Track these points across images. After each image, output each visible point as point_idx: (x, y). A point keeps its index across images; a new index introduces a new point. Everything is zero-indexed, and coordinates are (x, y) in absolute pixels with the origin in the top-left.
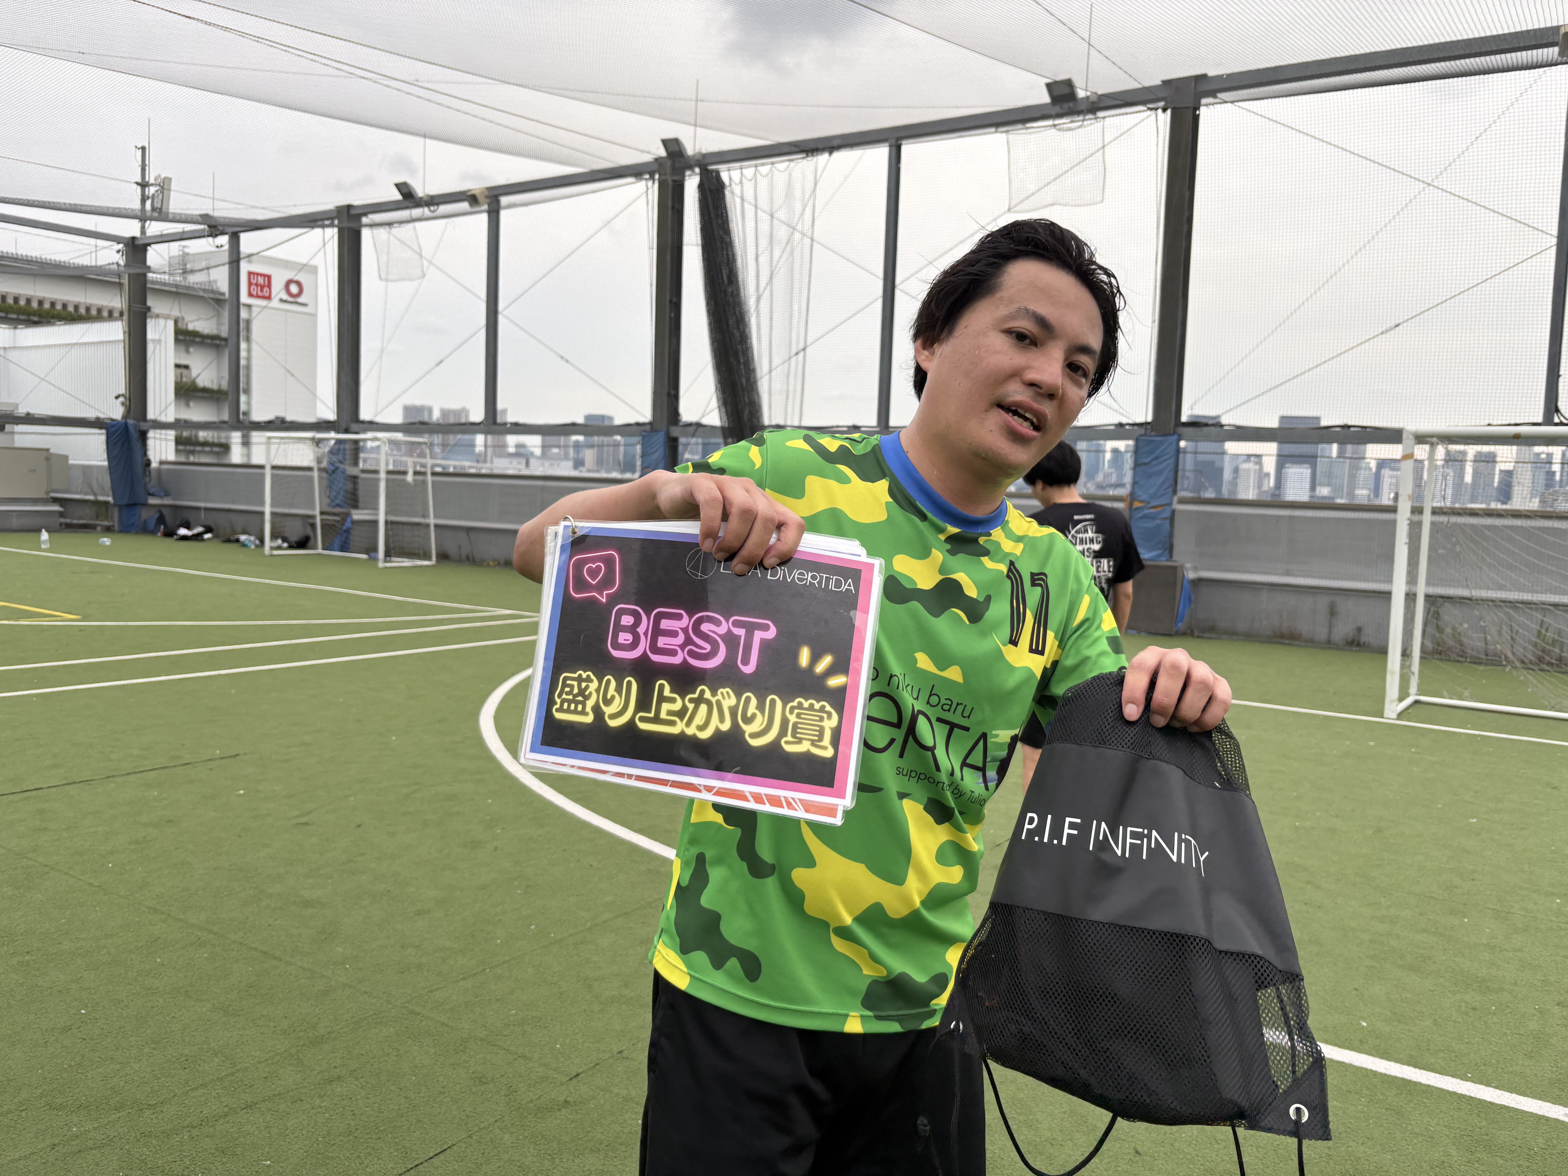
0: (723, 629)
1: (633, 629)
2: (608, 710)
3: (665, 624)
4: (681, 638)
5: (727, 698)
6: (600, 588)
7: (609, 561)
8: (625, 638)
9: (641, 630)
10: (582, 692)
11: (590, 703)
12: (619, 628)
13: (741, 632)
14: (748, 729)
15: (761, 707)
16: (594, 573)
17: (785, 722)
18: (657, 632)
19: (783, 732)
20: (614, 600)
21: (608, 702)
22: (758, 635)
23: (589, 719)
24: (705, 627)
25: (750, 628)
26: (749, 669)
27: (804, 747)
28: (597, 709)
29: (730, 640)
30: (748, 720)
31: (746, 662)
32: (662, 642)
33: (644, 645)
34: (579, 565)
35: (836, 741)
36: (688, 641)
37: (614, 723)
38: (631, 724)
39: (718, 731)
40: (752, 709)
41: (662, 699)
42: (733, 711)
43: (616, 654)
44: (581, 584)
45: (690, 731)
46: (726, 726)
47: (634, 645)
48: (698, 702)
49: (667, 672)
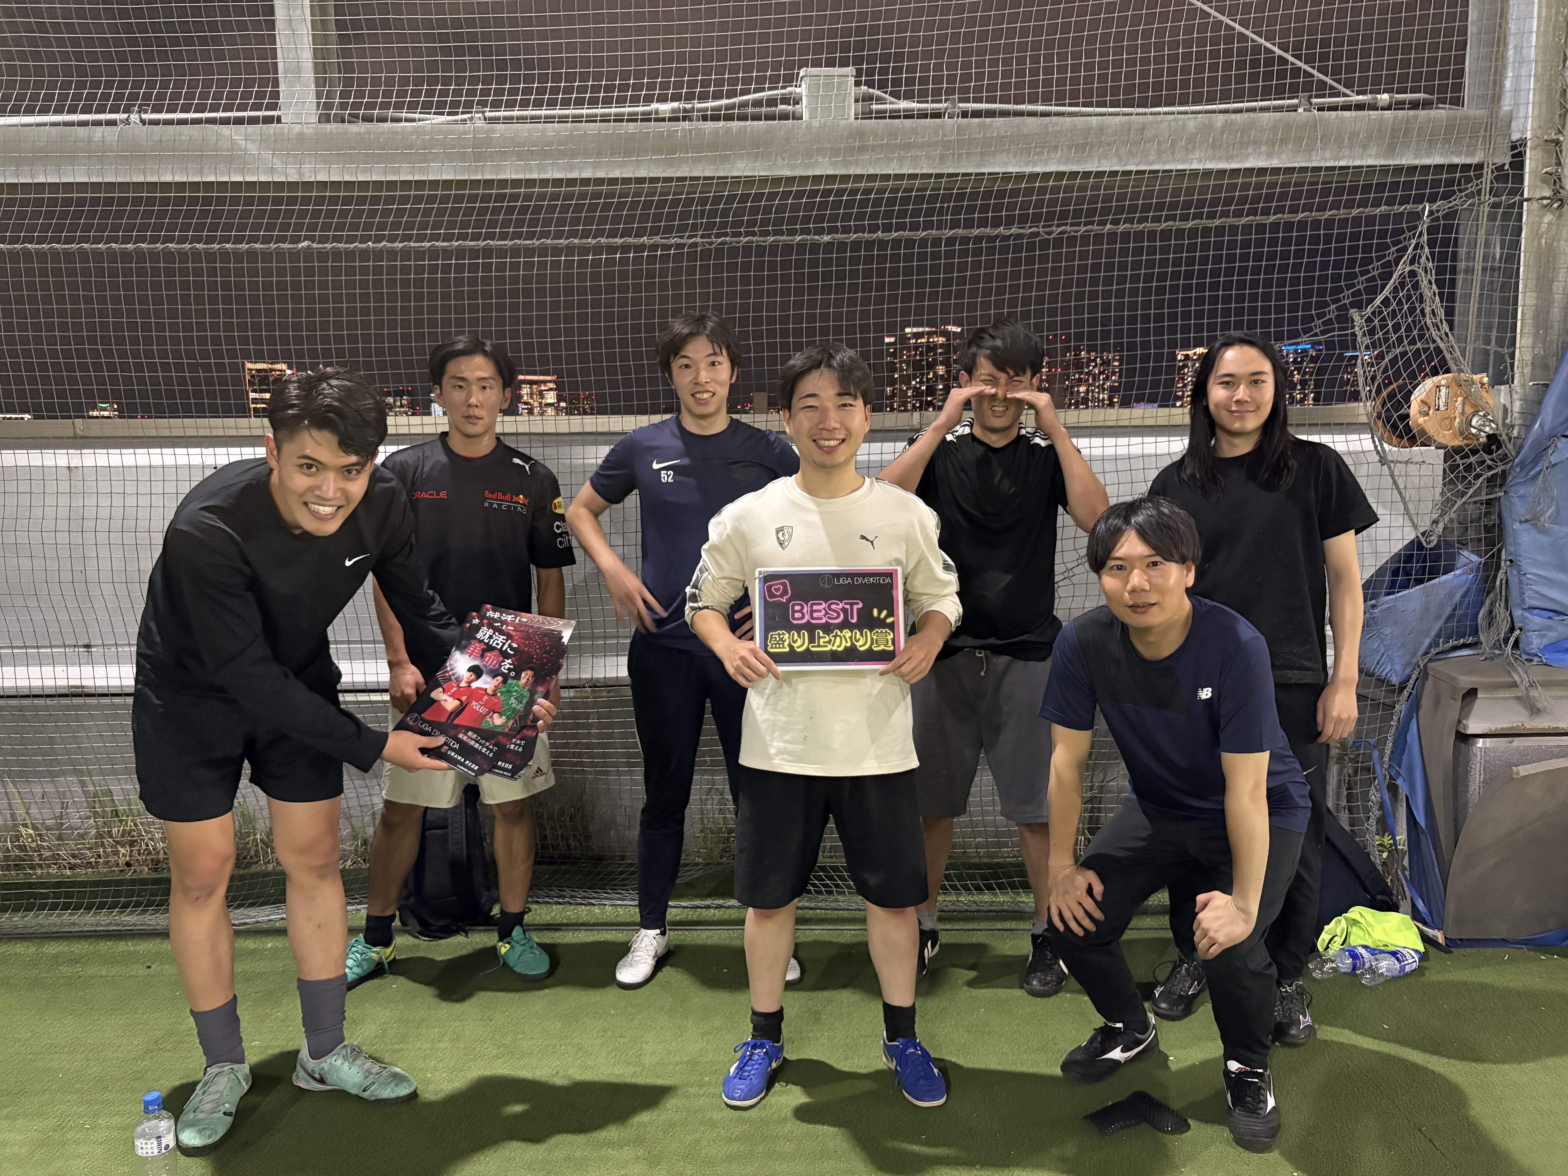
0: (840, 606)
1: (801, 611)
2: (795, 645)
3: (815, 607)
4: (823, 612)
5: (847, 633)
6: (782, 596)
7: (784, 585)
8: (797, 615)
9: (805, 611)
10: (781, 639)
11: (786, 644)
12: (794, 612)
13: (848, 607)
14: (858, 644)
15: (862, 635)
16: (777, 590)
17: (872, 639)
18: (812, 611)
19: (872, 644)
20: (789, 601)
21: (795, 642)
22: (855, 607)
23: (787, 649)
24: (833, 607)
25: (852, 605)
26: (854, 621)
27: (882, 647)
28: (790, 646)
29: (844, 610)
30: (857, 641)
31: (852, 618)
32: (815, 615)
33: (807, 617)
34: (769, 588)
35: (893, 643)
36: (827, 613)
37: (799, 650)
38: (808, 649)
39: (846, 647)
40: (858, 636)
41: (819, 637)
42: (851, 638)
43: (795, 622)
44: (772, 596)
45: (834, 648)
46: (849, 644)
47: (803, 617)
48: (836, 636)
49: (819, 626)
